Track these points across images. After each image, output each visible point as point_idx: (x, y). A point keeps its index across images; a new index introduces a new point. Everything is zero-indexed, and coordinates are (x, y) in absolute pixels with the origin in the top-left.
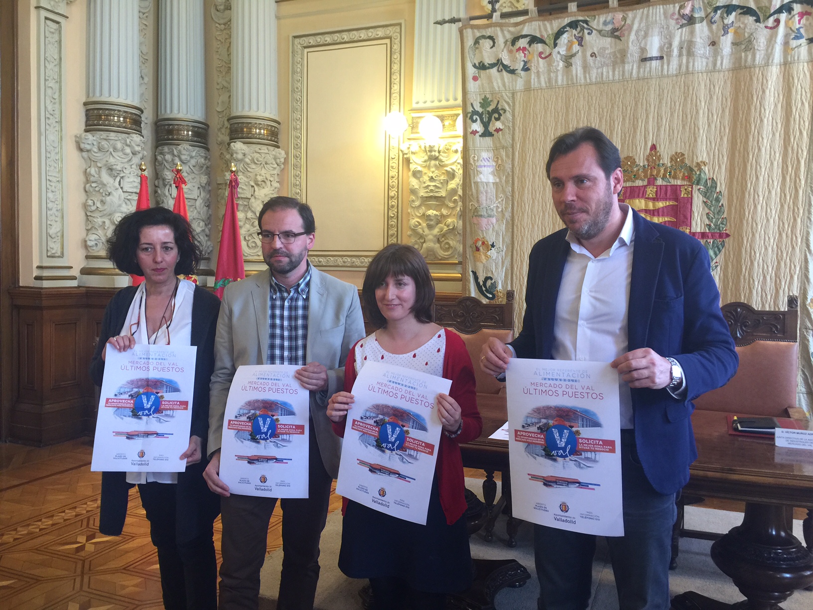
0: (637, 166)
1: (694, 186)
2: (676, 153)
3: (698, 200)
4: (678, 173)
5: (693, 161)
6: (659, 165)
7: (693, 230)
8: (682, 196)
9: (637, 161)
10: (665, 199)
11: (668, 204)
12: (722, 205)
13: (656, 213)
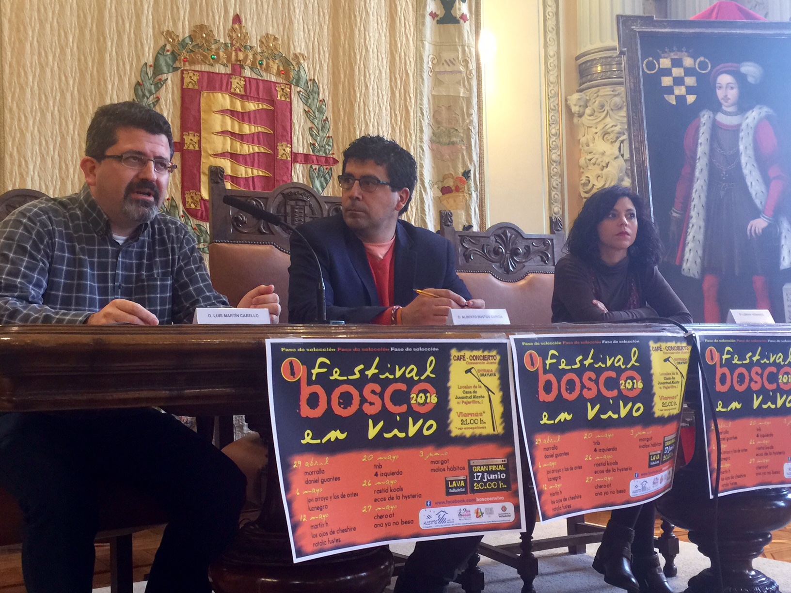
0: (216, 42)
1: (293, 86)
2: (267, 35)
3: (298, 107)
4: (271, 63)
5: (289, 52)
6: (245, 47)
7: (295, 150)
8: (279, 98)
9: (215, 33)
10: (258, 99)
11: (261, 107)
12: (327, 118)
13: (246, 118)
